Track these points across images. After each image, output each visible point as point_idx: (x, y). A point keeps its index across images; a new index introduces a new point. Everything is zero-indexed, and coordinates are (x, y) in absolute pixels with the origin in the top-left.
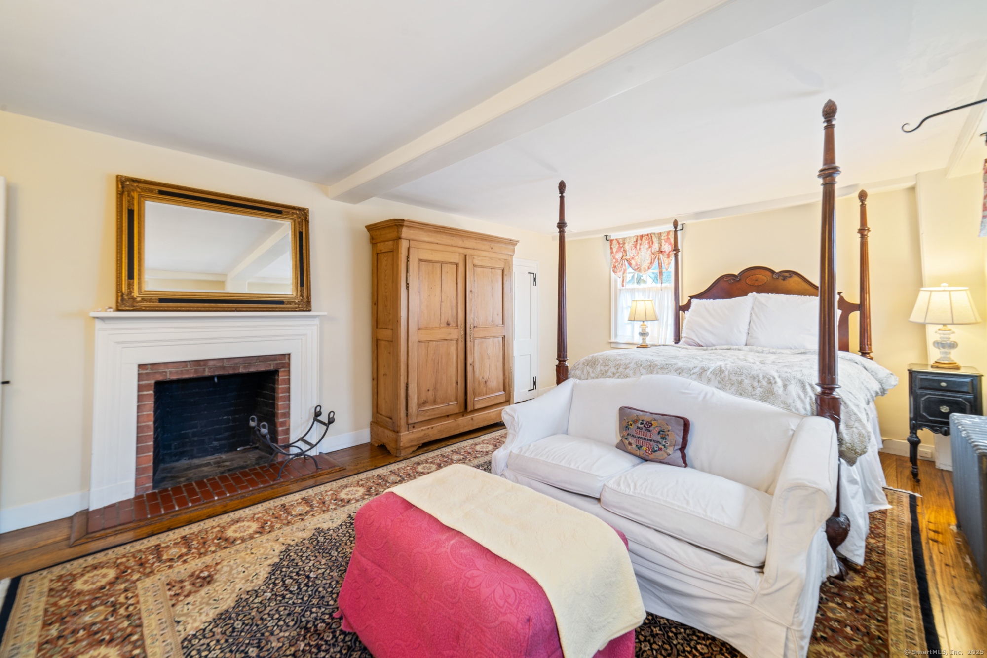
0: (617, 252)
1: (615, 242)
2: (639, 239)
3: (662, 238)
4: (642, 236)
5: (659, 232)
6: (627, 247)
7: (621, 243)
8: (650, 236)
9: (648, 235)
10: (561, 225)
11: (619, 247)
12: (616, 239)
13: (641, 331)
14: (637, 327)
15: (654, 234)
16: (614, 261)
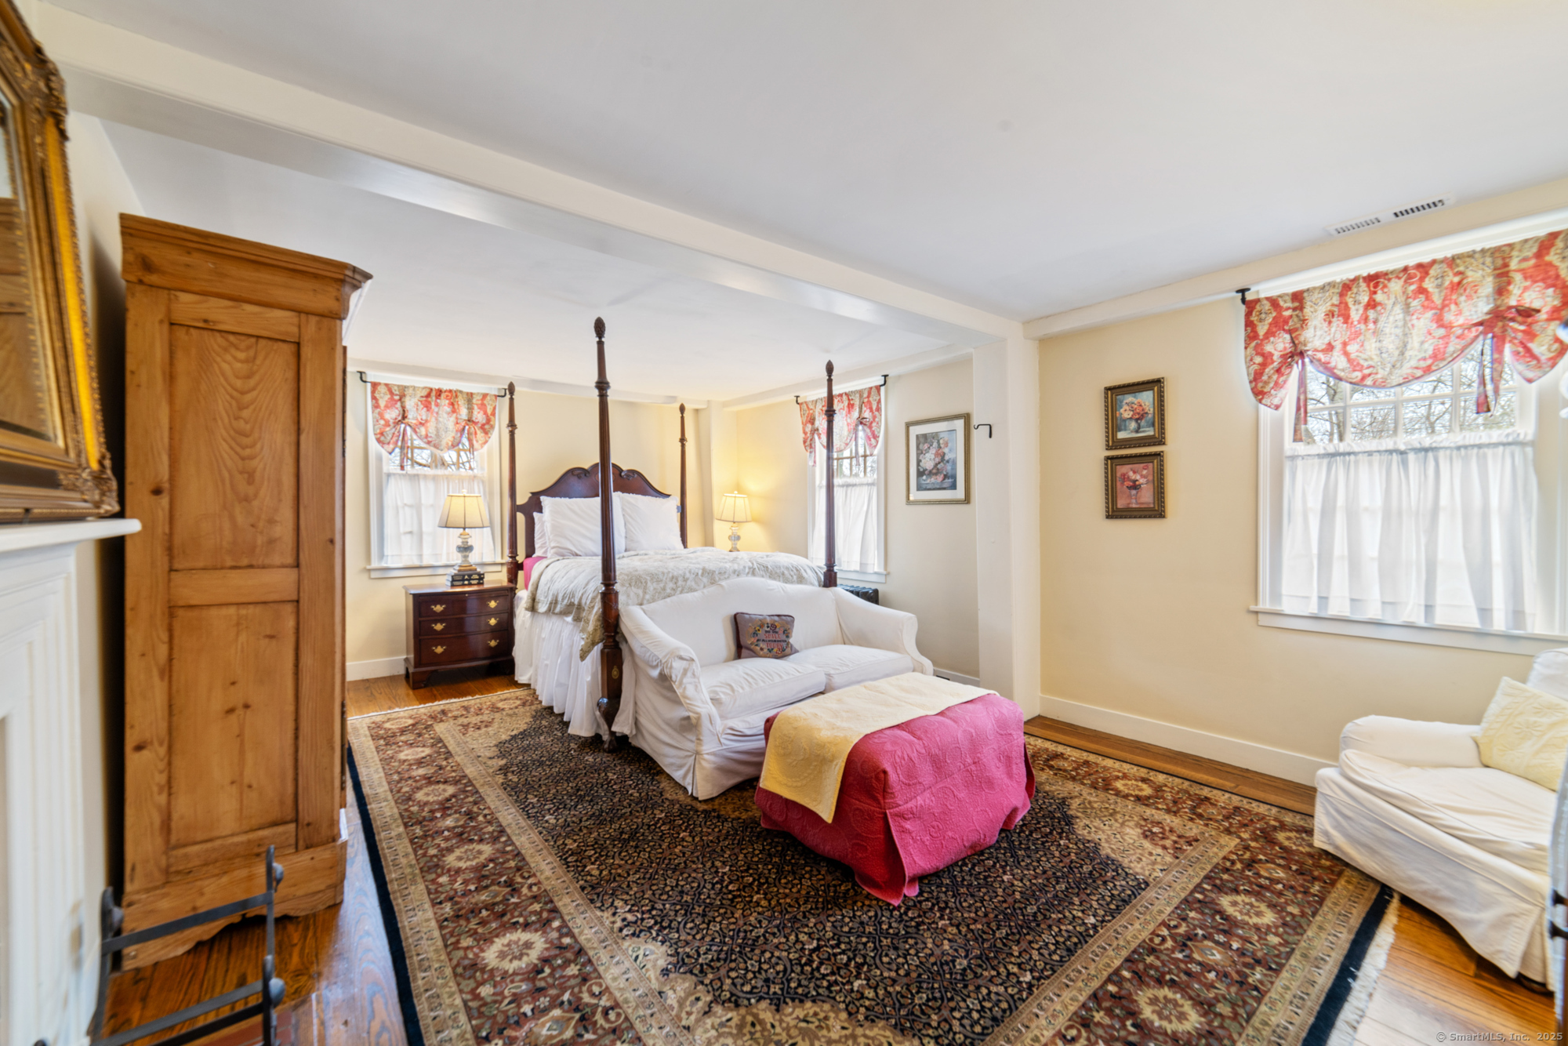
0: (387, 407)
1: (382, 389)
2: (433, 394)
3: (474, 401)
4: (439, 392)
5: (469, 391)
6: (410, 403)
7: (398, 395)
8: (453, 395)
9: (450, 391)
10: (602, 386)
11: (392, 399)
12: (386, 385)
13: (460, 544)
14: (454, 537)
15: (461, 392)
16: (382, 422)
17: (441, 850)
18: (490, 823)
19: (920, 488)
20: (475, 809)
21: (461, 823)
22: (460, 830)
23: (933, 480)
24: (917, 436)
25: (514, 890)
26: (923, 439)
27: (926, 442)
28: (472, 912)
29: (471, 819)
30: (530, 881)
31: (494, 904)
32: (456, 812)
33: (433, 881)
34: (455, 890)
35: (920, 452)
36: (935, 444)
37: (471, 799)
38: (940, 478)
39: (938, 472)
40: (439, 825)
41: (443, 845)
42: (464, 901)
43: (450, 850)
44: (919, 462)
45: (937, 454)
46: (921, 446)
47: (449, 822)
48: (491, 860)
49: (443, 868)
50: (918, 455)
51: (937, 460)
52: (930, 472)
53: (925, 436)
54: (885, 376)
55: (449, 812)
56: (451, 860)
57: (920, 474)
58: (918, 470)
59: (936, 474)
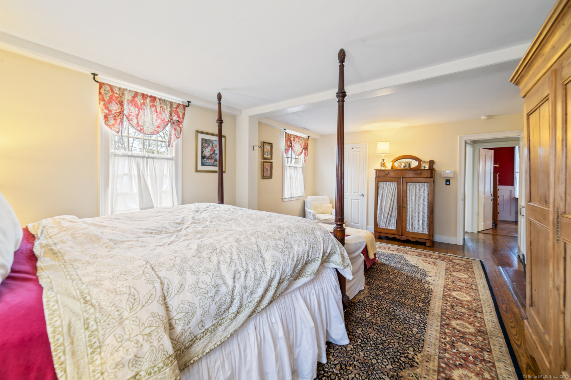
17: (475, 336)
18: (445, 334)
19: (203, 164)
20: (448, 346)
21: (460, 343)
22: (462, 340)
23: (209, 161)
24: (202, 139)
25: (452, 306)
26: (204, 141)
27: (206, 143)
28: (470, 309)
29: (453, 342)
30: (445, 305)
31: (461, 307)
32: (460, 352)
33: (482, 326)
34: (473, 318)
35: (203, 147)
36: (211, 145)
37: (447, 355)
38: (213, 161)
39: (212, 158)
40: (472, 351)
41: (473, 338)
42: (471, 313)
43: (471, 334)
44: (202, 152)
45: (211, 150)
46: (204, 144)
47: (467, 349)
48: (455, 319)
49: (476, 329)
50: (202, 148)
51: (212, 152)
52: (208, 157)
53: (206, 140)
54: (189, 102)
55: (464, 356)
56: (472, 330)
57: (203, 157)
58: (202, 156)
59: (211, 159)
